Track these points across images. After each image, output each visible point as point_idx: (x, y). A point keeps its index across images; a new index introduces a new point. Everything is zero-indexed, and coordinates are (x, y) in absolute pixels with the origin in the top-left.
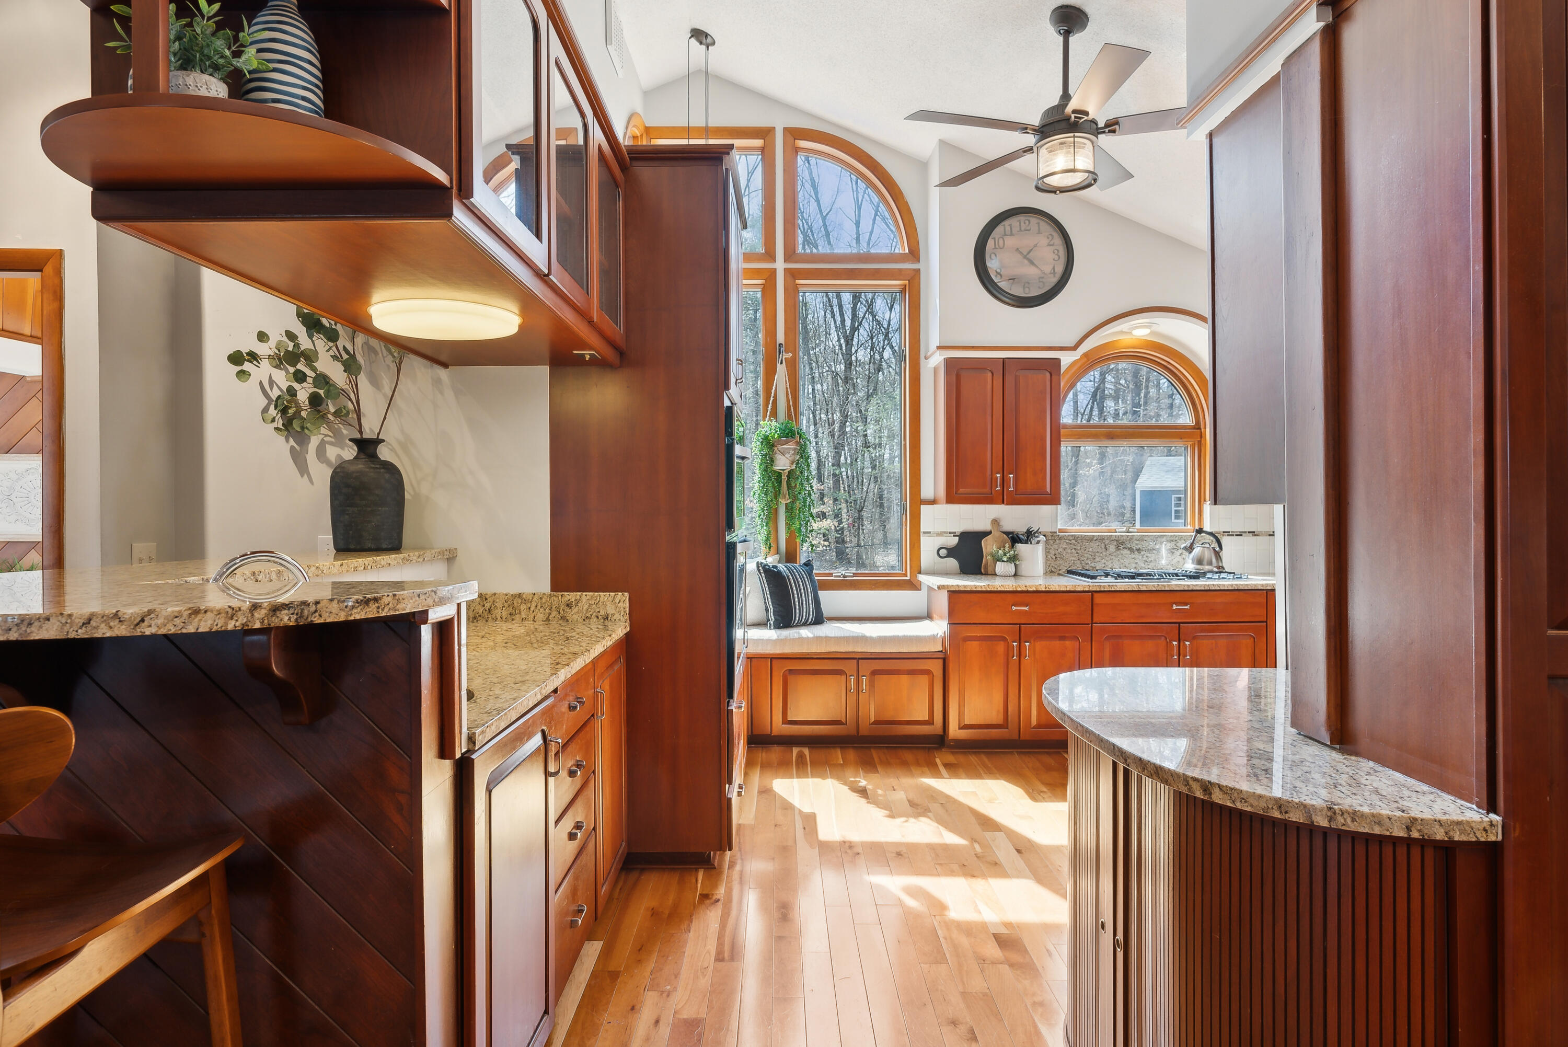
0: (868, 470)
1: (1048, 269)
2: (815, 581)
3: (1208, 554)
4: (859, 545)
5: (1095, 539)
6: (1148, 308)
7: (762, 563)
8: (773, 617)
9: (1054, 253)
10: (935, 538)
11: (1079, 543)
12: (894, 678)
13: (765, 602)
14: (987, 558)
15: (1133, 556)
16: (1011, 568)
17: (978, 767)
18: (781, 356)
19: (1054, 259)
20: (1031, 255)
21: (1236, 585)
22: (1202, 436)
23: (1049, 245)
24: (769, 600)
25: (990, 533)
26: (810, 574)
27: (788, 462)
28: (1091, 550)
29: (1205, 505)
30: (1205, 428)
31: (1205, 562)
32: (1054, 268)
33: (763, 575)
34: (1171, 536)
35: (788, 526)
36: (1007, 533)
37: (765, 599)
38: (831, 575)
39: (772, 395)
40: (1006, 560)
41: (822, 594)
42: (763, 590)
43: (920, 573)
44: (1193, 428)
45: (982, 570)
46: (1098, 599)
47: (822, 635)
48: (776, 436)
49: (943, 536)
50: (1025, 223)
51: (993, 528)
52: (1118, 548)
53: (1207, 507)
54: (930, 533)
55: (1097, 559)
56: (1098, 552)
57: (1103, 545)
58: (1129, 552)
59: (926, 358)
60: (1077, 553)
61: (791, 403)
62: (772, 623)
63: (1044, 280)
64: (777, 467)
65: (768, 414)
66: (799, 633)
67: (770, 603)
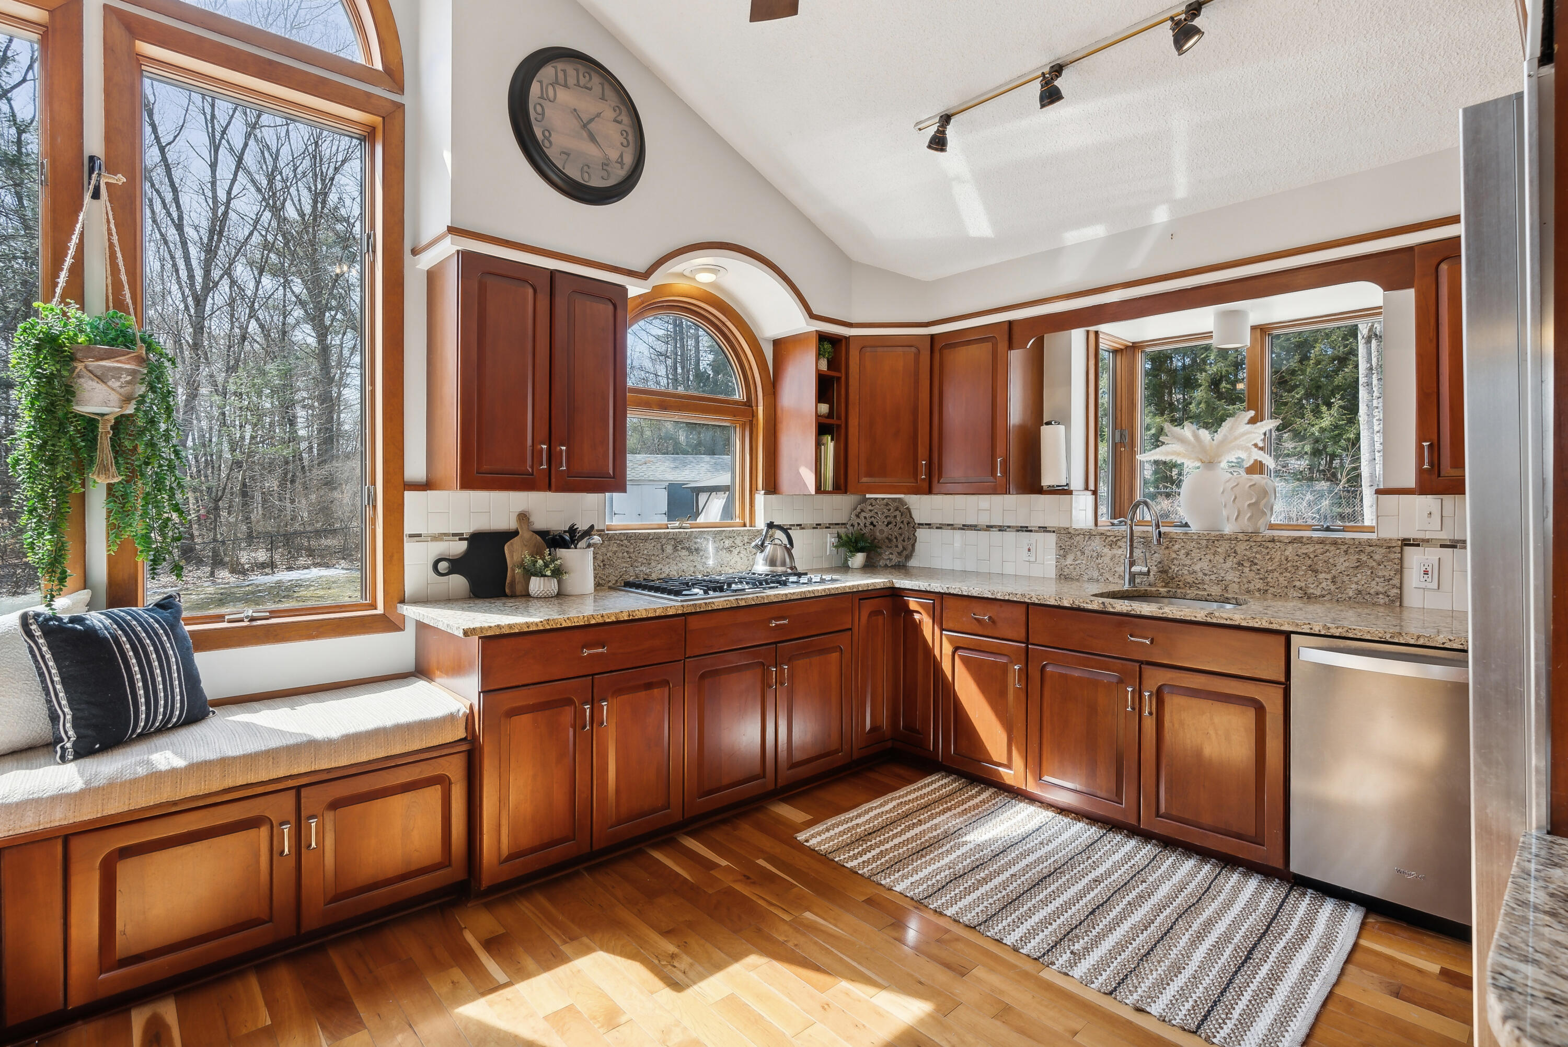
0: (227, 455)
1: (614, 155)
2: (185, 638)
3: (780, 553)
4: (215, 540)
5: (651, 538)
6: (727, 244)
7: (37, 615)
8: (71, 733)
9: (622, 135)
10: (429, 543)
11: (631, 544)
12: (378, 804)
13: (49, 701)
14: (514, 572)
15: (691, 558)
16: (552, 586)
17: (544, 928)
18: (94, 176)
19: (622, 144)
20: (592, 126)
21: (828, 589)
22: (754, 415)
23: (615, 121)
24: (61, 695)
25: (515, 533)
26: (173, 626)
27: (114, 398)
28: (645, 552)
29: (757, 496)
30: (757, 406)
31: (778, 563)
32: (621, 156)
33: (41, 641)
34: (730, 531)
35: (114, 529)
36: (543, 534)
37: (48, 693)
38: (220, 618)
39: (71, 252)
40: (550, 574)
41: (201, 659)
42: (41, 675)
43: (403, 601)
44: (744, 404)
45: (507, 591)
46: (694, 624)
47: (211, 756)
48: (81, 339)
49: (442, 540)
50: (584, 77)
51: (521, 526)
52: (675, 548)
53: (760, 497)
54: (420, 535)
55: (653, 564)
56: (654, 555)
57: (659, 546)
58: (687, 553)
59: (415, 252)
60: (630, 557)
61: (124, 278)
62: (69, 745)
63: (609, 169)
64: (87, 408)
65: (58, 290)
66: (148, 762)
67: (64, 702)
